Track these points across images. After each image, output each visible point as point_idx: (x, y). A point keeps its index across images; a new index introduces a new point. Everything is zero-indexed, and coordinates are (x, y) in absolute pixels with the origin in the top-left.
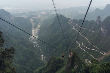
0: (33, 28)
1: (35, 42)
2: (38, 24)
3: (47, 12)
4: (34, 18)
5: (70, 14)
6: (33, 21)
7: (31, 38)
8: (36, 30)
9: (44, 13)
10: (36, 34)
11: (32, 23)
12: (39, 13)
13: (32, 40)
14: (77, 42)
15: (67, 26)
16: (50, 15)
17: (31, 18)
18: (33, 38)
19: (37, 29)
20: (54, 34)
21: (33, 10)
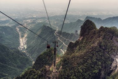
0: (20, 38)
1: (24, 51)
2: (25, 33)
3: (32, 20)
4: (20, 27)
5: (55, 23)
6: (19, 30)
7: (20, 48)
8: (24, 40)
9: (29, 21)
10: (24, 44)
11: (18, 32)
12: (24, 21)
13: (21, 49)
14: (61, 50)
15: (53, 37)
16: (36, 23)
17: (17, 27)
18: (22, 48)
19: (24, 38)
20: (42, 44)
21: (17, 18)
